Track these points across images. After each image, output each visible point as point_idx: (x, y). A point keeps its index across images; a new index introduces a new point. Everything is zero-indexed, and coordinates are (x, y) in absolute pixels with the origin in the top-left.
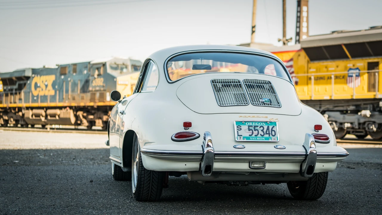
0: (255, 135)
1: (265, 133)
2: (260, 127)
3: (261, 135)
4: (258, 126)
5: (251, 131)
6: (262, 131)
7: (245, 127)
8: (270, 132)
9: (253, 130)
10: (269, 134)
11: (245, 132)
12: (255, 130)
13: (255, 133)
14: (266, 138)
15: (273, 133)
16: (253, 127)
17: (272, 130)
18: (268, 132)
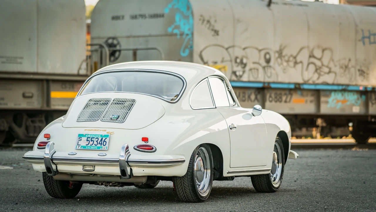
0: (91, 145)
1: (98, 143)
2: (96, 139)
3: (95, 145)
4: (94, 138)
5: (88, 141)
6: (97, 141)
7: (84, 139)
8: (102, 143)
9: (90, 141)
10: (101, 144)
11: (83, 143)
12: (91, 141)
13: (91, 143)
14: (99, 148)
15: (104, 144)
16: (91, 138)
17: (104, 141)
18: (100, 143)
